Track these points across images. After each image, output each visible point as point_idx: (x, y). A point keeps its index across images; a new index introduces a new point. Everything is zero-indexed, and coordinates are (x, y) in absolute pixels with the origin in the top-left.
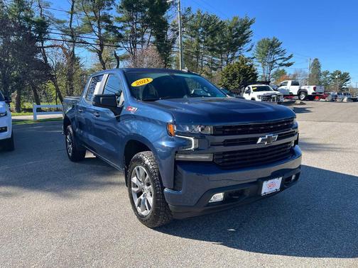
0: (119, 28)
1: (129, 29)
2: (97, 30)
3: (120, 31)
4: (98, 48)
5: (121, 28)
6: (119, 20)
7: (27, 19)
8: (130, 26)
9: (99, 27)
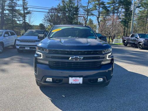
0: (108, 7)
1: (112, 7)
2: (98, 9)
3: (108, 8)
4: (98, 16)
5: (109, 7)
6: (108, 3)
7: (72, 7)
8: (113, 5)
9: (99, 8)
